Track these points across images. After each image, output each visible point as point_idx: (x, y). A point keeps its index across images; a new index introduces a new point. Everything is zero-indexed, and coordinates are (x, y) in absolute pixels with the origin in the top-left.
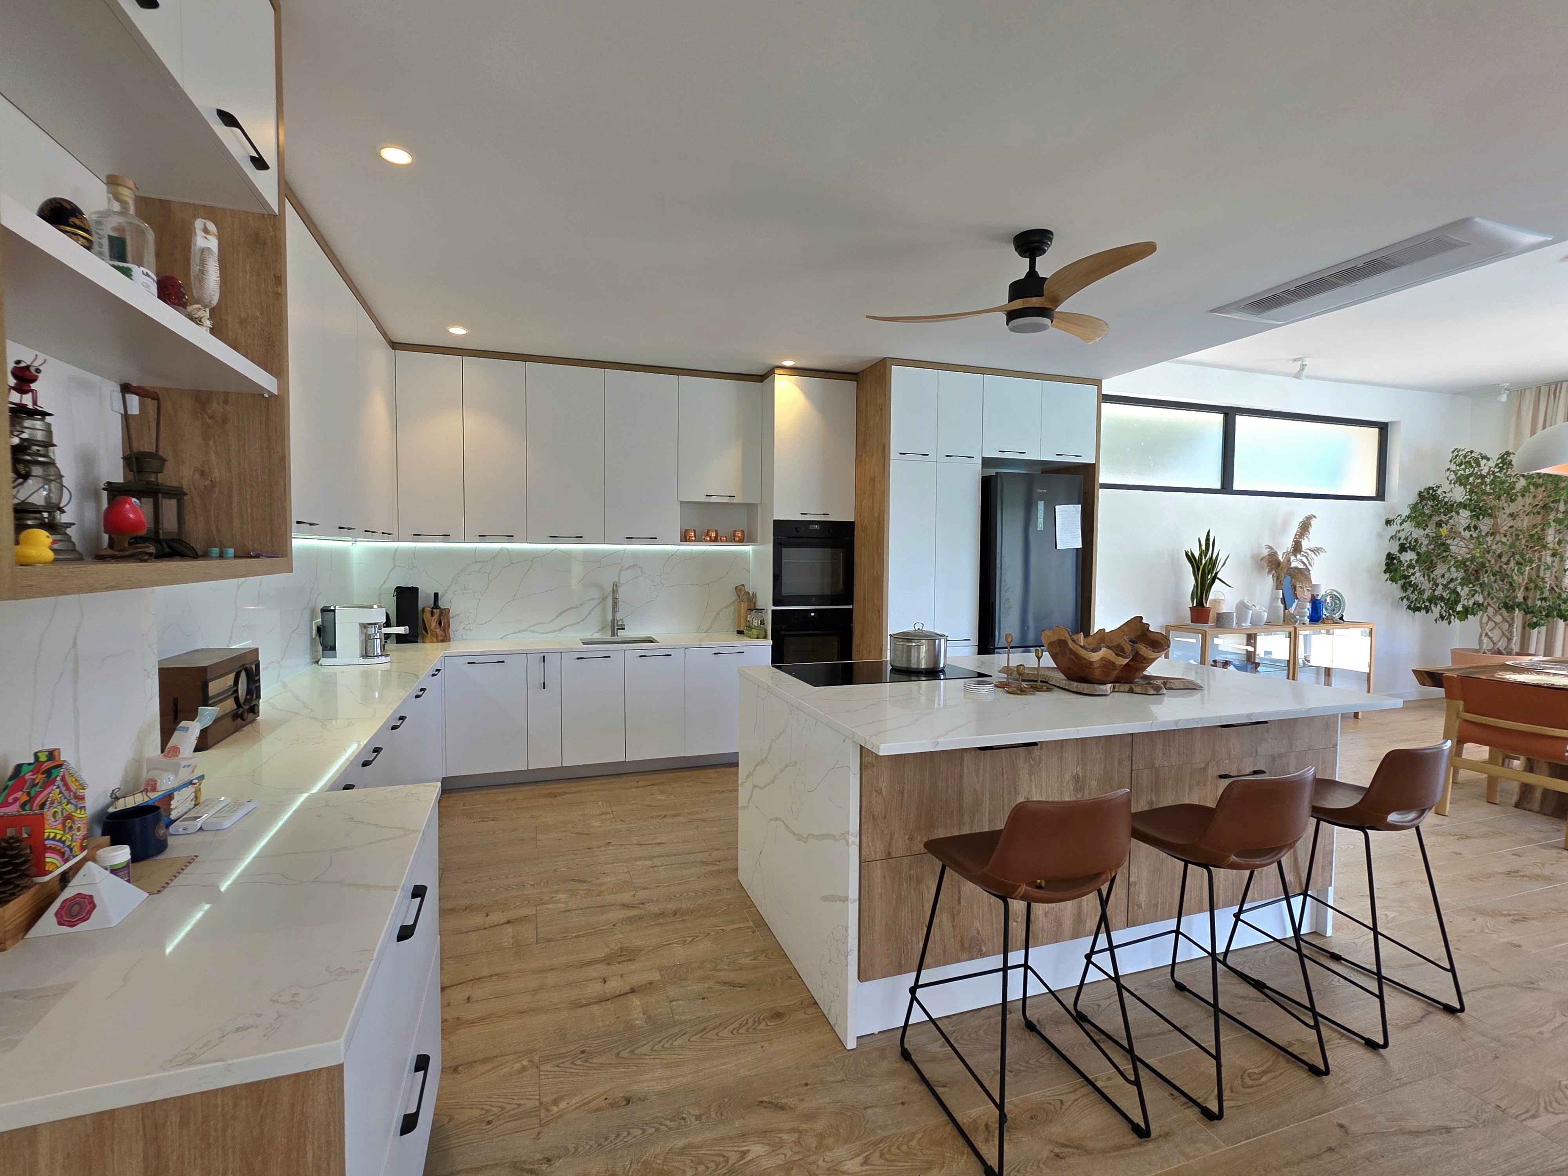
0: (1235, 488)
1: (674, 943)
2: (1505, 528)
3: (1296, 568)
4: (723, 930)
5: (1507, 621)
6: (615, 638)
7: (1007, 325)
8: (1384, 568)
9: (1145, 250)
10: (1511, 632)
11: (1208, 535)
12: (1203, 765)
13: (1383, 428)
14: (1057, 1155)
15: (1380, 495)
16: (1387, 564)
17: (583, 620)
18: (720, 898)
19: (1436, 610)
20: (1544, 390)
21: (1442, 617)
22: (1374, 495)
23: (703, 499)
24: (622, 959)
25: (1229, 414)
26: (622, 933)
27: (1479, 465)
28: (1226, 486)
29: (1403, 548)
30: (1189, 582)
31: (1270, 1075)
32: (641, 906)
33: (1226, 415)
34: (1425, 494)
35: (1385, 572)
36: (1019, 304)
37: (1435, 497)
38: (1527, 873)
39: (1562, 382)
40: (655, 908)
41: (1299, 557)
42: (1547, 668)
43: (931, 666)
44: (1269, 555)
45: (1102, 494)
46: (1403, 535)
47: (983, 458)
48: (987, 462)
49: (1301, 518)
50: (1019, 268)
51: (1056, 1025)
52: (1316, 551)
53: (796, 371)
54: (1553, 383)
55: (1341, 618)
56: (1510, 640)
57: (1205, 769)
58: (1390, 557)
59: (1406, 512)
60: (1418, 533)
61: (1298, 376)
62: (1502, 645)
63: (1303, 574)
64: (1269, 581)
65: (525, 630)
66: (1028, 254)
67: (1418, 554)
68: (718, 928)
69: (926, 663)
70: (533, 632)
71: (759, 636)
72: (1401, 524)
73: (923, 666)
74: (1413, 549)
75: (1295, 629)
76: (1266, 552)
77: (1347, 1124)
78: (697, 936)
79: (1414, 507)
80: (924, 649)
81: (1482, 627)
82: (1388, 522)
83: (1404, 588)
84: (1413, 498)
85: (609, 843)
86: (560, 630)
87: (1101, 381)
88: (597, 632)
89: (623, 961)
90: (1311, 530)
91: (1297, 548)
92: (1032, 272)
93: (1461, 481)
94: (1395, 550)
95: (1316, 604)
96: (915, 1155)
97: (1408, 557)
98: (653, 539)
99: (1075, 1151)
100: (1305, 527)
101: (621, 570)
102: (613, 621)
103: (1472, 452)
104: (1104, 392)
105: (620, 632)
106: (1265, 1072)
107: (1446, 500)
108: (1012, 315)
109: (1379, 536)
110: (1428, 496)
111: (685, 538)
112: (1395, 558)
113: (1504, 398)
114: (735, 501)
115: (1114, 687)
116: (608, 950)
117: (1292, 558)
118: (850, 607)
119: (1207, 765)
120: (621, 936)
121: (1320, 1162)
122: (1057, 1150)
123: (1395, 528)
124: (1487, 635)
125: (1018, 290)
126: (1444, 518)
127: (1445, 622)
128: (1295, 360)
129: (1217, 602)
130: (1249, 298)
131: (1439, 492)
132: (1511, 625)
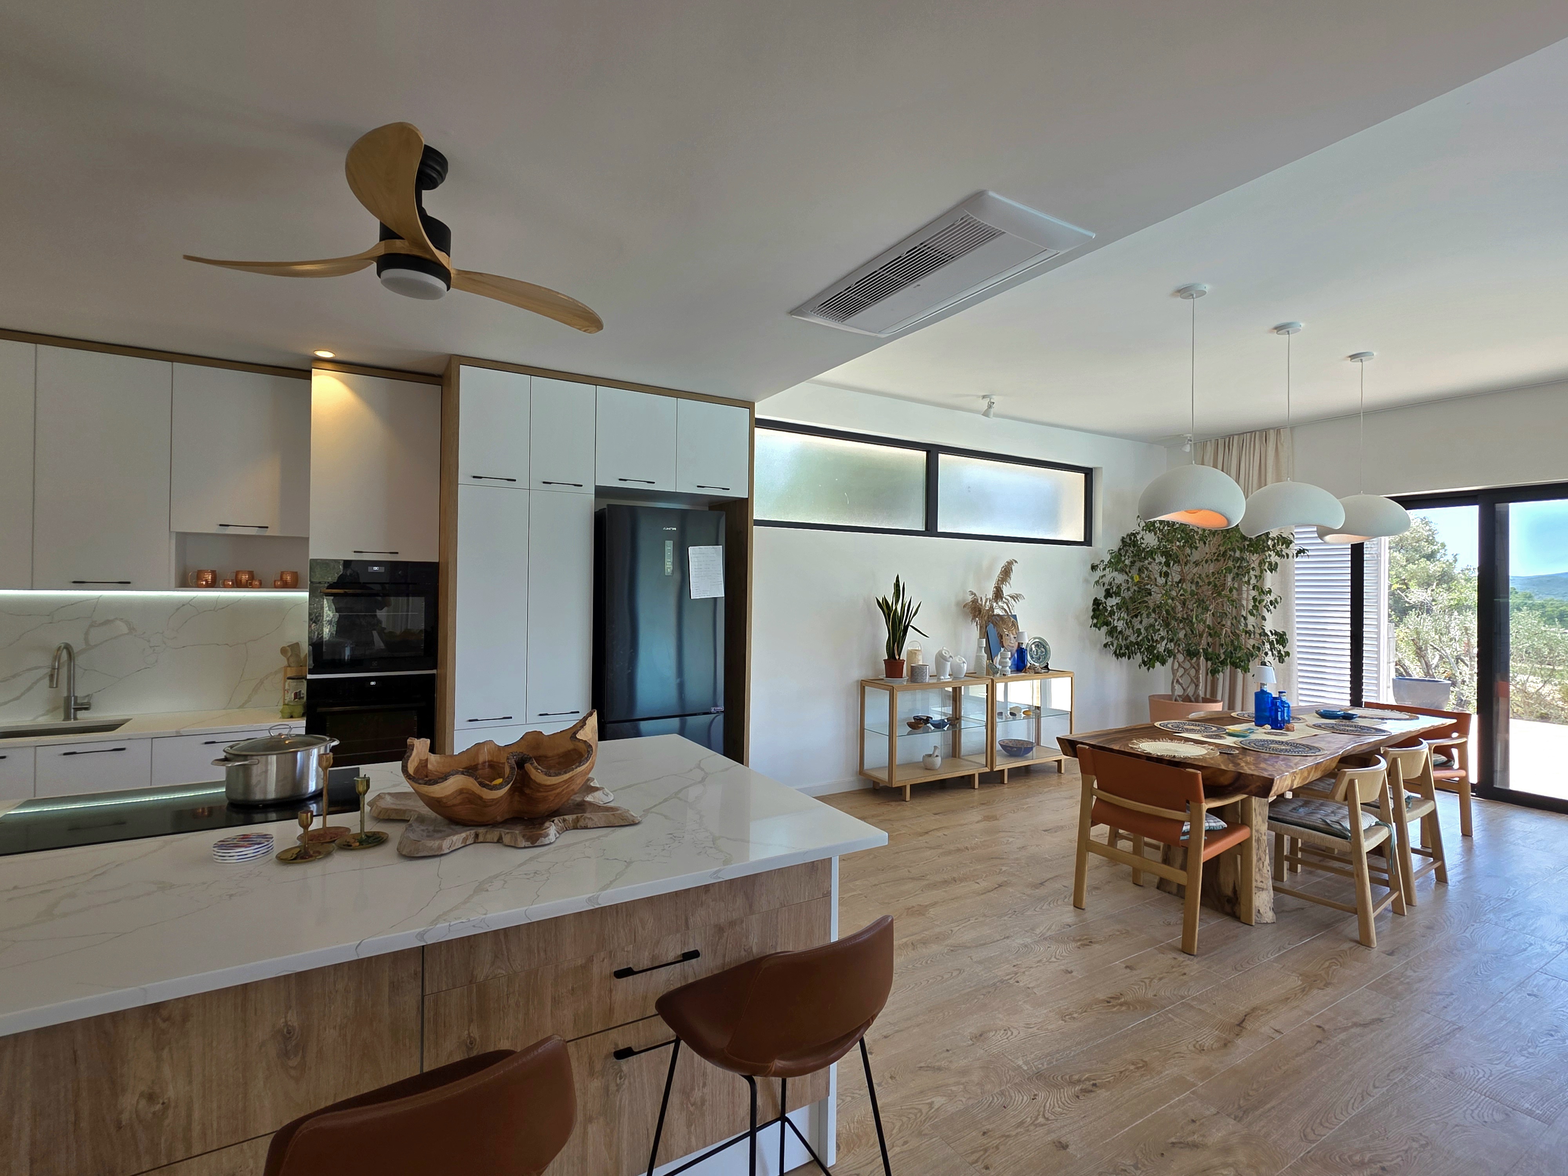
0: (939, 530)
5: (1194, 667)
6: (71, 723)
10: (1198, 678)
11: (898, 580)
13: (1088, 473)
15: (1088, 541)
16: (1094, 610)
17: (18, 698)
19: (1139, 657)
21: (1144, 662)
23: (215, 529)
25: (932, 451)
28: (930, 529)
33: (928, 453)
35: (1092, 618)
39: (1234, 434)
41: (1000, 603)
44: (973, 602)
47: (596, 486)
48: (601, 492)
49: (1002, 563)
52: (1015, 597)
55: (1046, 667)
56: (1197, 686)
58: (1096, 602)
62: (1190, 691)
64: (973, 629)
67: (1121, 599)
75: (993, 681)
82: (1094, 568)
83: (1109, 634)
84: (1115, 545)
87: (754, 404)
90: (1013, 576)
91: (998, 594)
94: (1101, 596)
97: (1113, 601)
98: (124, 584)
100: (1006, 573)
101: (91, 626)
102: (68, 700)
104: (757, 416)
105: (81, 714)
107: (1143, 546)
109: (1086, 581)
110: (1130, 542)
112: (1101, 604)
114: (268, 533)
117: (995, 604)
118: (434, 671)
123: (1099, 573)
124: (1178, 681)
127: (1146, 667)
128: (984, 397)
129: (912, 654)
131: (1137, 538)
132: (1197, 671)
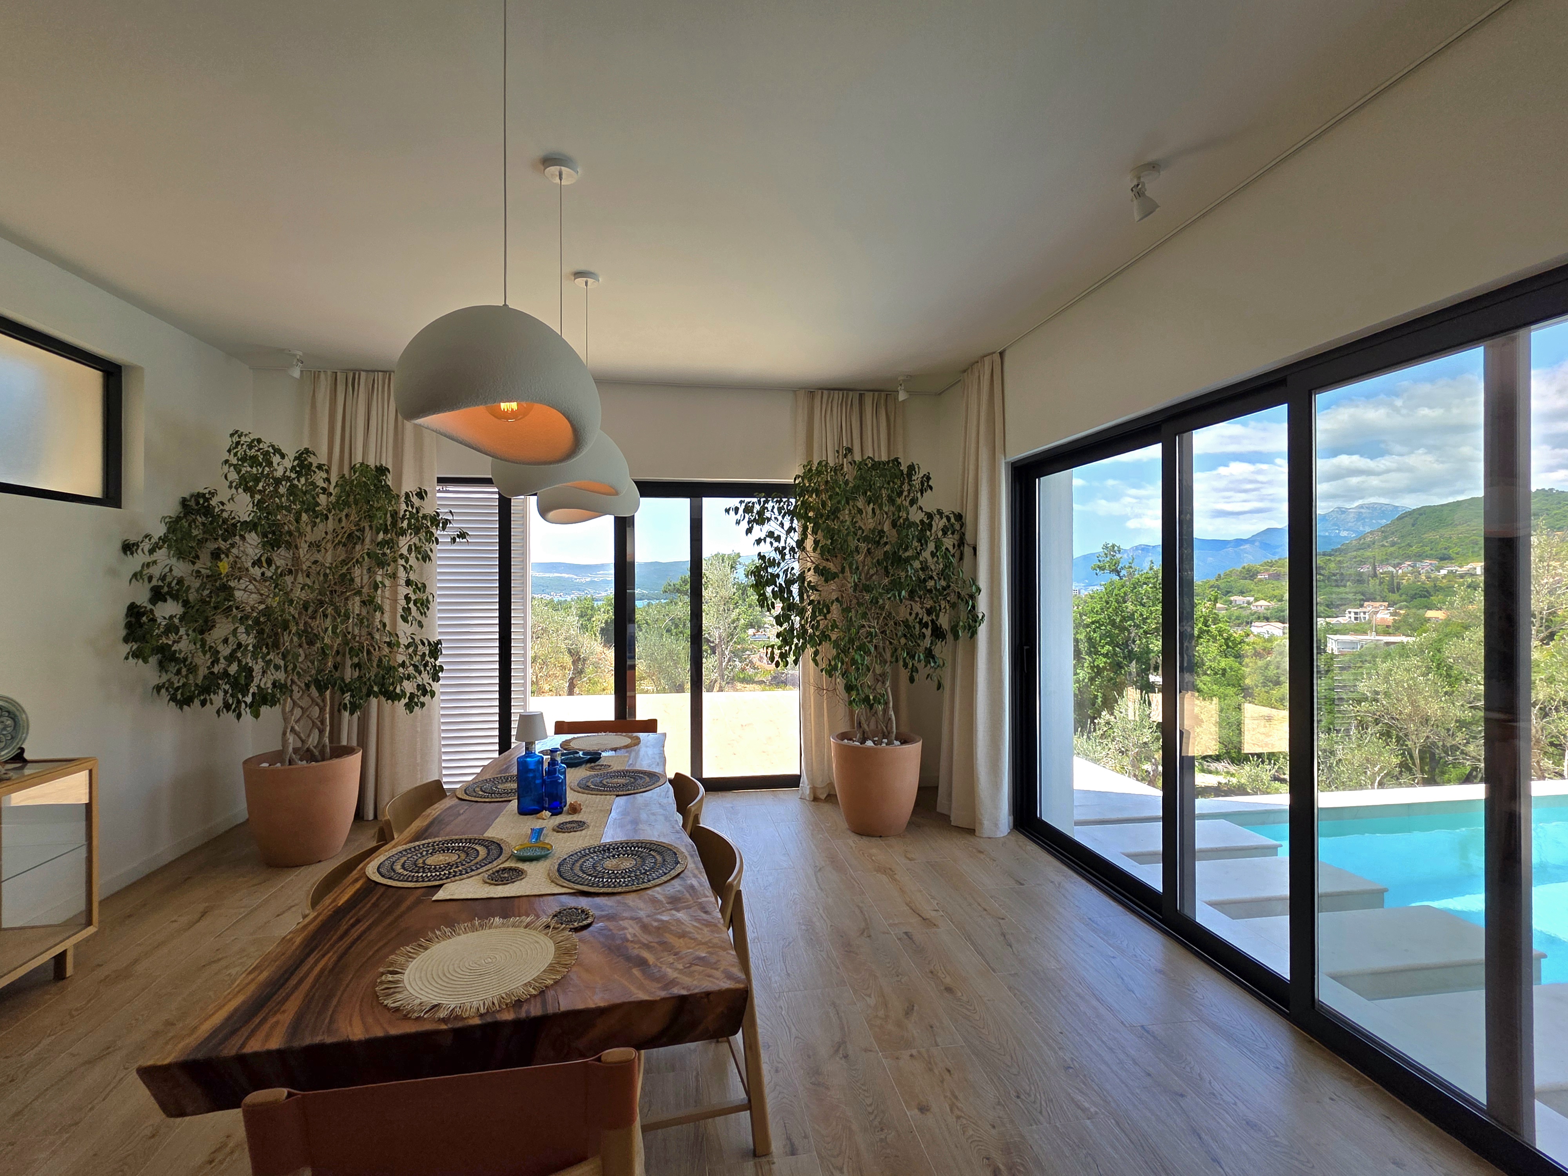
13: (109, 369)
16: (129, 626)
20: (340, 374)
22: (100, 496)
29: (157, 595)
34: (192, 503)
37: (207, 511)
46: (156, 571)
54: (350, 369)
55: (19, 758)
59: (160, 530)
67: (186, 603)
72: (152, 551)
74: (175, 597)
79: (173, 525)
81: (285, 719)
82: (128, 548)
93: (246, 484)
97: (169, 610)
107: (225, 515)
113: (296, 373)
124: (293, 729)
126: (223, 545)
127: (231, 716)
131: (213, 502)
132: (322, 710)
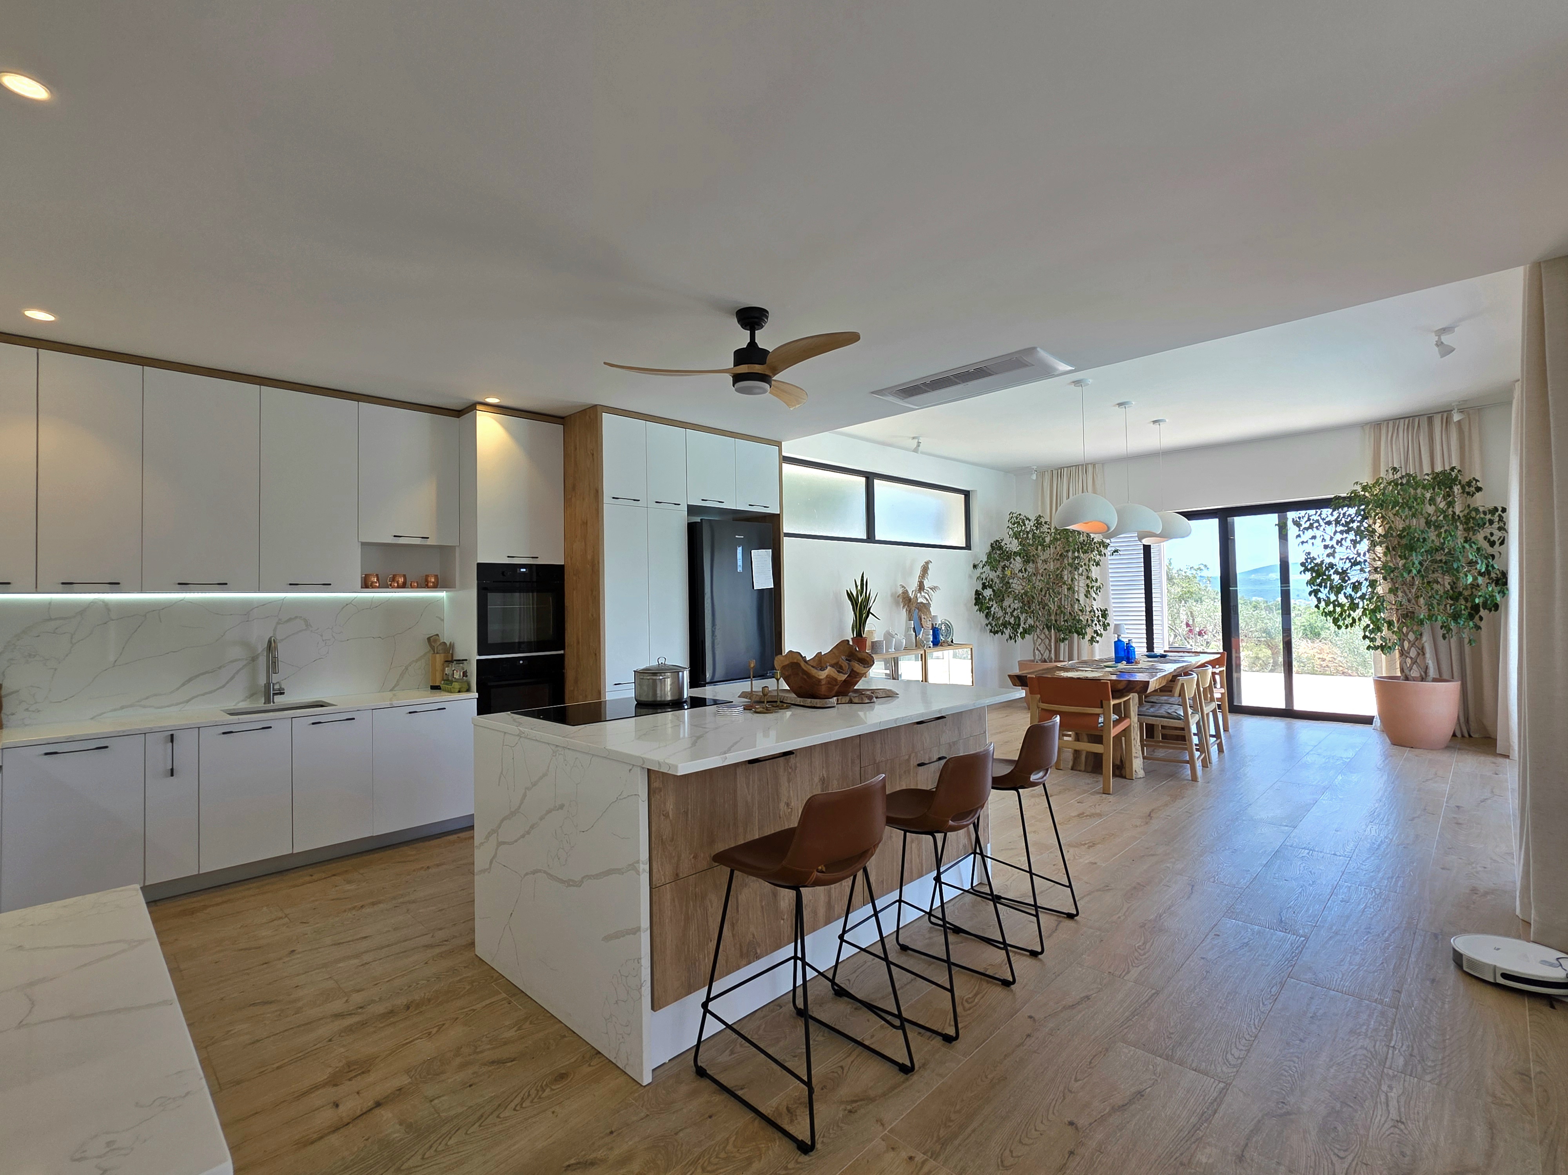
0: (876, 539)
1: (417, 1039)
2: (1042, 570)
3: (922, 603)
4: (474, 1010)
5: (1047, 638)
6: (271, 706)
7: (734, 386)
8: (974, 601)
9: (851, 338)
10: (1050, 646)
11: (863, 577)
12: (907, 757)
13: (967, 494)
14: (850, 1111)
15: (968, 547)
16: (976, 599)
17: (223, 686)
18: (459, 978)
19: (1008, 632)
20: (1055, 472)
21: (1011, 638)
22: (964, 546)
23: (390, 540)
24: (353, 1074)
25: (870, 478)
26: (344, 1046)
27: (1025, 525)
28: (870, 538)
29: (984, 587)
30: (850, 616)
31: (979, 996)
32: (360, 1010)
33: (867, 478)
34: (994, 545)
35: (975, 605)
36: (743, 369)
37: (1001, 548)
38: (1088, 813)
39: (1064, 468)
40: (380, 1008)
41: (923, 594)
42: (1082, 667)
43: (676, 698)
44: (903, 593)
45: (786, 541)
46: (984, 576)
47: (688, 506)
48: (692, 510)
49: (923, 563)
50: (742, 339)
51: (820, 1006)
52: (934, 589)
53: (500, 409)
54: (1059, 468)
55: (952, 642)
56: (1050, 651)
57: (908, 760)
58: (977, 593)
59: (985, 559)
60: (993, 575)
61: (916, 450)
62: (1046, 656)
63: (924, 608)
64: (904, 613)
65: (131, 706)
66: (748, 327)
67: (994, 591)
68: (466, 1010)
69: (672, 695)
70: (144, 707)
71: (462, 690)
72: (983, 567)
73: (669, 698)
74: (991, 587)
75: (925, 651)
76: (900, 591)
77: (1033, 1015)
78: (444, 1024)
79: (989, 555)
80: (669, 681)
81: (1034, 643)
82: (975, 566)
83: (987, 616)
84: (988, 549)
85: (293, 951)
86: (188, 701)
87: (781, 443)
88: (243, 701)
89: (355, 1076)
90: (929, 572)
91: (921, 587)
92: (752, 343)
93: (1016, 536)
94: (980, 588)
95: (936, 631)
96: (734, 1157)
97: (988, 593)
98: (326, 586)
99: (861, 1103)
100: (925, 570)
101: (278, 623)
102: (268, 686)
103: (1020, 515)
104: (784, 454)
105: (278, 699)
106: (976, 995)
107: (1007, 549)
108: (738, 378)
109: (970, 577)
110: (996, 546)
111: (366, 584)
112: (980, 594)
113: (1034, 477)
114: (429, 542)
115: (838, 700)
116: (330, 1070)
117: (919, 595)
118: (562, 652)
119: (910, 757)
120: (342, 1050)
121: (1025, 1048)
122: (849, 1107)
123: (979, 570)
124: (1037, 649)
125: (741, 356)
126: (1007, 563)
127: (1013, 641)
128: (914, 438)
129: (870, 632)
130: (899, 385)
131: (1002, 544)
132: (1050, 641)
